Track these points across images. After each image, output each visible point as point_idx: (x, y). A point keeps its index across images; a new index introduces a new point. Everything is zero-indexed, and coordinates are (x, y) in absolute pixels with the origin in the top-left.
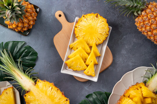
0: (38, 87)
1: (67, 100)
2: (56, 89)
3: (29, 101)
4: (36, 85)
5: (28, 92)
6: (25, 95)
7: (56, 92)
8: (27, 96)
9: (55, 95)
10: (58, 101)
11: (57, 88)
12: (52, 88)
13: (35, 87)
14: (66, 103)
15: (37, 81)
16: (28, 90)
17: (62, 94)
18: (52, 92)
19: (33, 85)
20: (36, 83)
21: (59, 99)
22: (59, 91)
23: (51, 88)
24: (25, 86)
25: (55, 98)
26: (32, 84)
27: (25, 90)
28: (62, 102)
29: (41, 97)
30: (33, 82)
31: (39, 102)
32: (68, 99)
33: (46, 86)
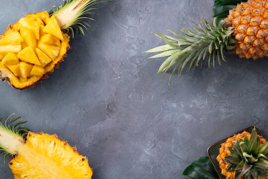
0: (31, 145)
1: (83, 160)
2: (62, 143)
3: (18, 171)
4: (27, 142)
5: (14, 156)
6: (11, 162)
7: (62, 149)
8: (14, 164)
9: (62, 154)
10: (69, 163)
11: (64, 142)
12: (55, 144)
13: (26, 146)
14: (83, 165)
15: (27, 135)
16: (13, 153)
17: (74, 151)
18: (56, 151)
19: (22, 144)
20: (26, 140)
21: (70, 160)
22: (68, 147)
23: (53, 143)
24: (7, 147)
25: (63, 159)
26: (19, 142)
27: (9, 154)
28: (75, 164)
29: (39, 162)
30: (21, 138)
31: (36, 171)
32: (85, 158)
33: (43, 141)
